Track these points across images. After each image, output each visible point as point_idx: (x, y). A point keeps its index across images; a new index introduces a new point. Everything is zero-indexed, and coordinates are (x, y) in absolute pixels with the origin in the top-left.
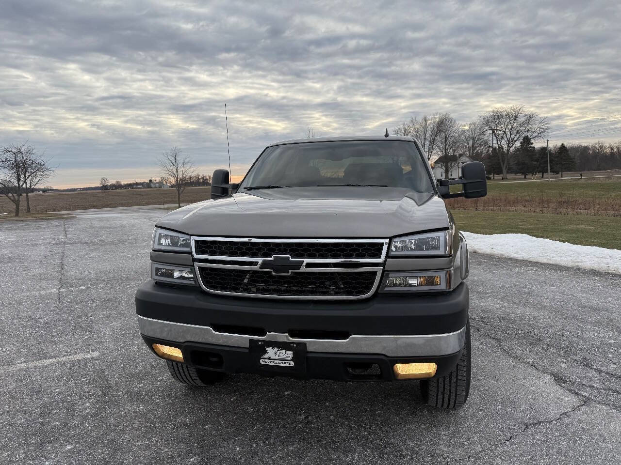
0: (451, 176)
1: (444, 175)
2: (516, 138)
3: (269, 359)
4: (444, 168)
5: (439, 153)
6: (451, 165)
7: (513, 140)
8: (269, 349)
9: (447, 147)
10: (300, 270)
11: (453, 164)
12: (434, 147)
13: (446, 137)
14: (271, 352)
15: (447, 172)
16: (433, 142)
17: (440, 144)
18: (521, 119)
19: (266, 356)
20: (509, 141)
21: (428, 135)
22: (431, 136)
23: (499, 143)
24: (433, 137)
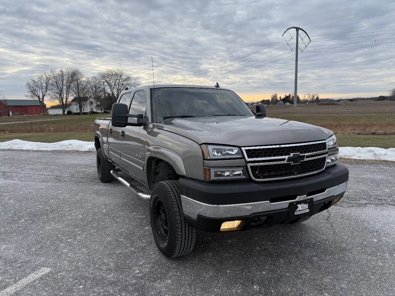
0: (84, 110)
1: (79, 110)
2: (122, 89)
3: (299, 211)
4: (78, 105)
5: (75, 95)
6: (83, 103)
7: (120, 90)
8: (299, 206)
9: (79, 91)
10: (305, 160)
11: (84, 103)
12: (70, 91)
13: (78, 84)
14: (300, 207)
15: (80, 108)
16: (69, 87)
17: (74, 89)
18: (124, 77)
19: (298, 210)
20: (118, 90)
21: (65, 82)
22: (67, 83)
23: (112, 91)
24: (68, 84)
